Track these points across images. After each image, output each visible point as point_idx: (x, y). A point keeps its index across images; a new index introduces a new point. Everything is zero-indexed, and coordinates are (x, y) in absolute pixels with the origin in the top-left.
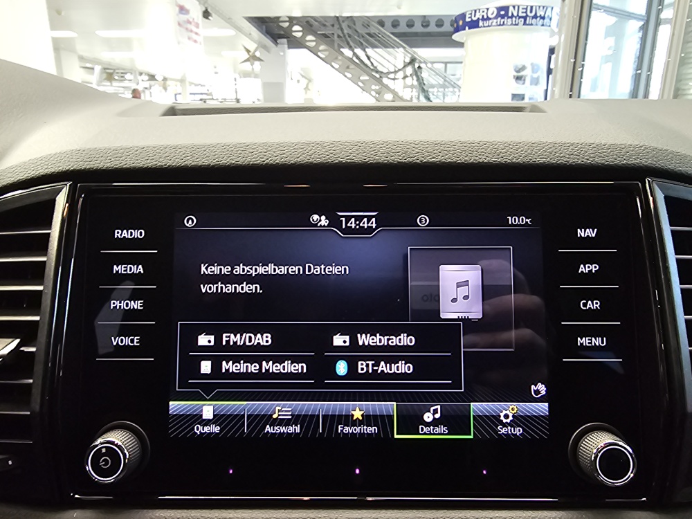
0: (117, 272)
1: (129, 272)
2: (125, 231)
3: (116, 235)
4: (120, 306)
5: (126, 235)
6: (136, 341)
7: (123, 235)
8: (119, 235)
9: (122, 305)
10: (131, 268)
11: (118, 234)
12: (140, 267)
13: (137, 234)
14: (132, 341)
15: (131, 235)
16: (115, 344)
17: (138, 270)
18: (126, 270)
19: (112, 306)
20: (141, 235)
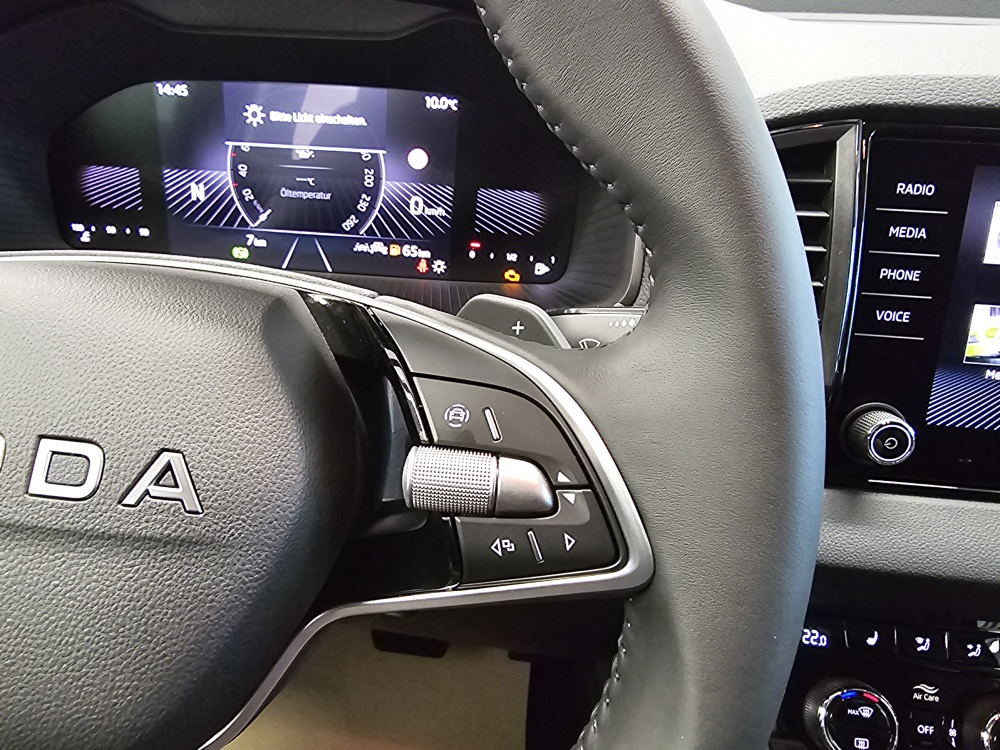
0: (894, 235)
1: (908, 236)
2: (910, 186)
3: (898, 189)
4: (892, 276)
5: (911, 191)
6: (905, 317)
7: (907, 190)
8: (902, 190)
9: (894, 274)
10: (911, 231)
11: (901, 188)
12: (923, 230)
13: (927, 190)
14: (901, 317)
15: (918, 191)
16: (879, 318)
17: (920, 235)
18: (905, 234)
19: (882, 274)
20: (930, 191)
